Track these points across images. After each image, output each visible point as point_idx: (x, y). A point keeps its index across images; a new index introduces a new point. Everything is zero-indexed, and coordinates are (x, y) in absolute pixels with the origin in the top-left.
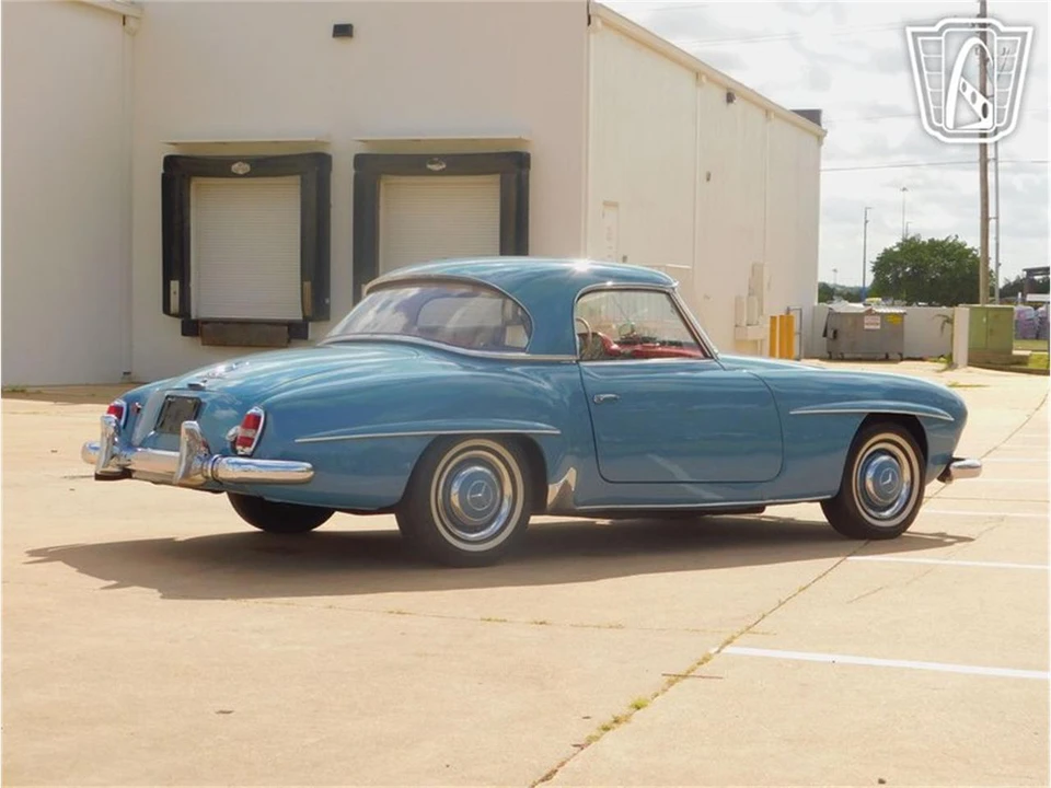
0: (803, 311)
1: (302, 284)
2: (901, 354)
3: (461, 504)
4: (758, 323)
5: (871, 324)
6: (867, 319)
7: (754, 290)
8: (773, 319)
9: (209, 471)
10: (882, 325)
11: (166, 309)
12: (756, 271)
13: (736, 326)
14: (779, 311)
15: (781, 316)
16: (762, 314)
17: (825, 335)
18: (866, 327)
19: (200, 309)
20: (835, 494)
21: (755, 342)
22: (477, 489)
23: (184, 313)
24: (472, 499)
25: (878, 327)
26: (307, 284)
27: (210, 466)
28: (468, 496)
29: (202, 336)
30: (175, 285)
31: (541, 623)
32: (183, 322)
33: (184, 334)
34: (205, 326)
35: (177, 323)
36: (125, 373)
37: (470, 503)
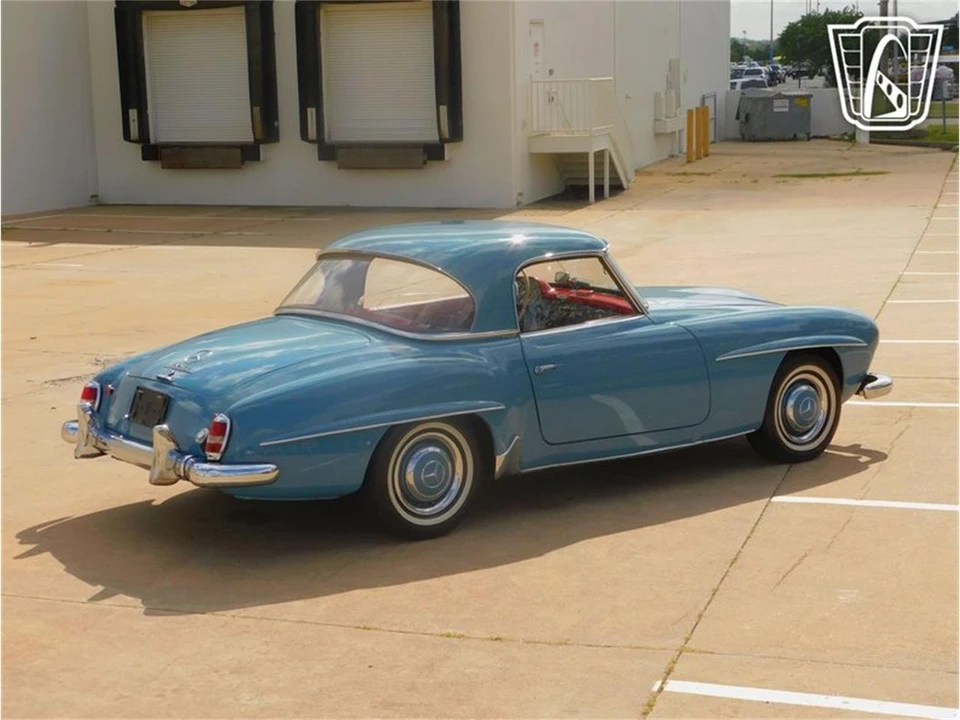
0: (718, 97)
1: (252, 108)
2: (808, 134)
3: (415, 482)
4: (676, 116)
5: (781, 107)
6: (777, 103)
7: (672, 84)
8: (690, 112)
9: (182, 470)
10: (790, 108)
11: (127, 136)
12: (673, 66)
13: (656, 120)
14: (695, 104)
15: (697, 109)
16: (679, 106)
17: (738, 118)
18: (776, 110)
19: (160, 133)
20: (759, 427)
21: (673, 133)
22: (430, 469)
23: (143, 138)
24: (426, 479)
25: (787, 110)
26: (257, 109)
27: (182, 466)
28: (422, 476)
29: (161, 159)
30: (133, 114)
31: (496, 639)
32: (143, 148)
33: (144, 159)
34: (164, 151)
35: (137, 149)
36: (92, 196)
37: (424, 482)
